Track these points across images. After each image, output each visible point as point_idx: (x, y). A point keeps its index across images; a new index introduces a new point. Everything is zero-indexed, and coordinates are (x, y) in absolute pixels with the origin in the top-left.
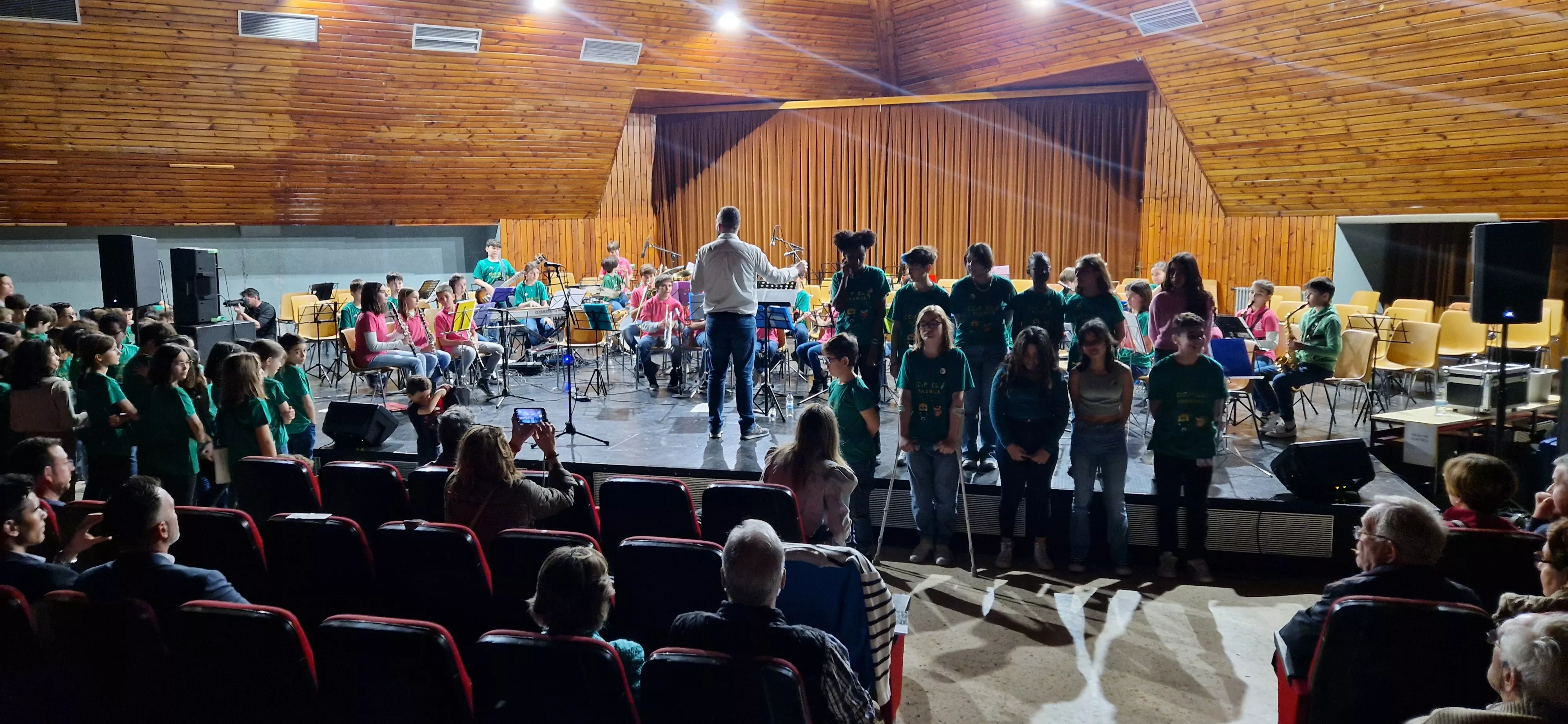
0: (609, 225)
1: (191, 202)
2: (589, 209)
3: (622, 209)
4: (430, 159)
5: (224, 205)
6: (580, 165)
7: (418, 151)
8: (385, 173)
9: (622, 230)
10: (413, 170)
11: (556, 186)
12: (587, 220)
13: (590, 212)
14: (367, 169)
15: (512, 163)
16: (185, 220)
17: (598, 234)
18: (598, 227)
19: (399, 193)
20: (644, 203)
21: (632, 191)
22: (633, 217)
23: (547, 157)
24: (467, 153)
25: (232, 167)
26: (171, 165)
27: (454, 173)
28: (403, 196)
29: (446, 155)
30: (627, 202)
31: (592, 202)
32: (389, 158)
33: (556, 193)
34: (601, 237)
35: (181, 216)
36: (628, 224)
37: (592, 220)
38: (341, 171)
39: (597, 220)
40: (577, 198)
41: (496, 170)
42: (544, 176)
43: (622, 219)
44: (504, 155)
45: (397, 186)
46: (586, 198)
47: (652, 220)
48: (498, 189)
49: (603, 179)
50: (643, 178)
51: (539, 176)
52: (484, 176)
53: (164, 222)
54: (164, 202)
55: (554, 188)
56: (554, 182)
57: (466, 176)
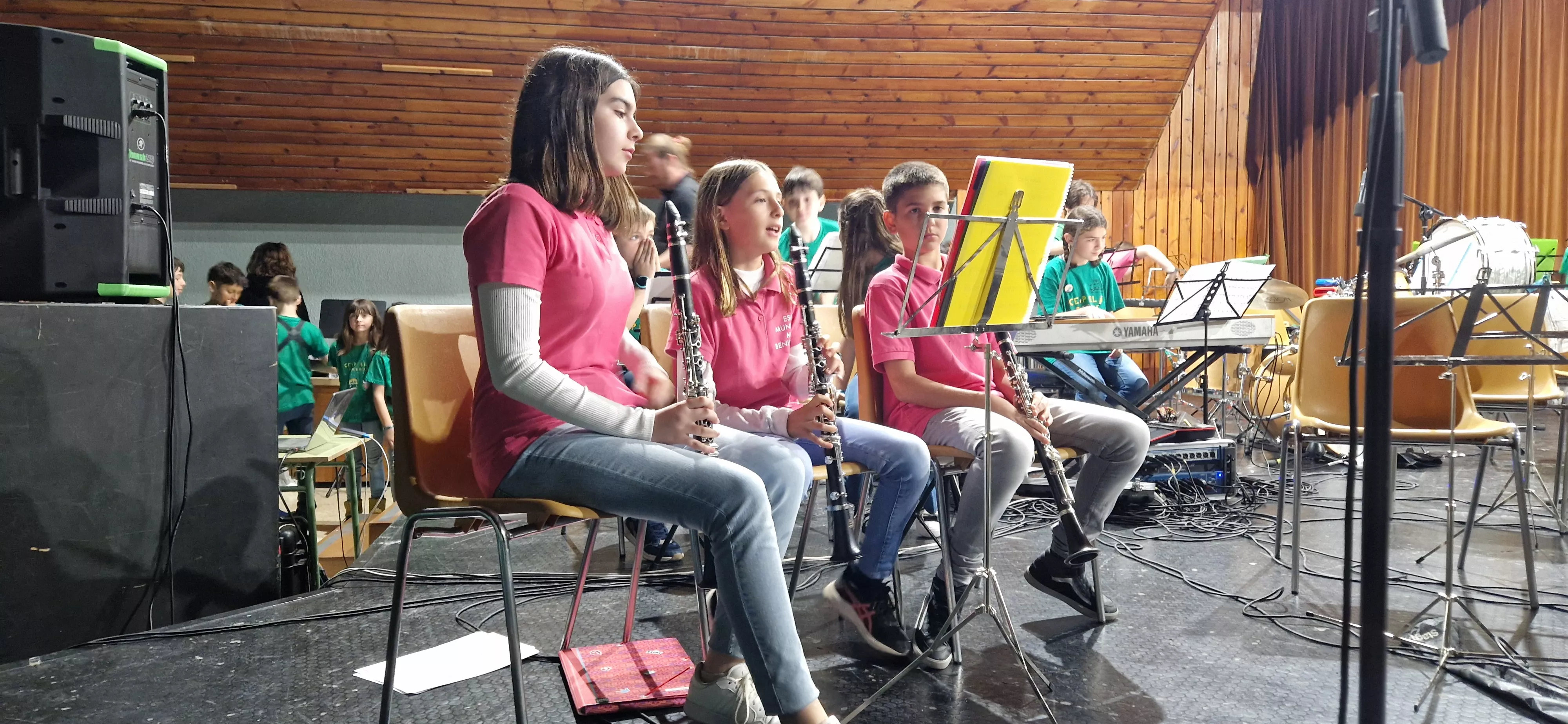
0: (1162, 202)
1: (427, 146)
2: (1126, 169)
3: (1187, 173)
4: (840, 57)
5: (483, 154)
6: (1126, 72)
7: (819, 39)
8: (757, 88)
9: (1185, 213)
10: (806, 82)
11: (1070, 120)
12: (1118, 194)
13: (1126, 178)
14: (723, 79)
15: (994, 66)
16: (423, 182)
17: (1138, 221)
18: (1139, 207)
19: (780, 133)
20: (1232, 162)
21: (1209, 138)
22: (1209, 188)
23: (1062, 52)
24: (909, 44)
25: (489, 72)
26: (385, 67)
27: (882, 88)
28: (788, 139)
29: (870, 49)
30: (1198, 159)
31: (1134, 155)
32: (764, 55)
33: (1069, 134)
34: (1143, 228)
35: (416, 175)
36: (1197, 203)
37: (1128, 194)
38: (679, 84)
39: (1139, 193)
40: (1107, 145)
41: (960, 83)
42: (1052, 98)
43: (1187, 192)
44: (980, 48)
45: (778, 117)
46: (1124, 147)
47: (1244, 193)
48: (962, 123)
49: (1165, 102)
50: (1233, 113)
51: (1041, 96)
52: (937, 97)
53: (391, 185)
54: (383, 144)
55: (1065, 122)
56: (1069, 109)
57: (906, 96)
